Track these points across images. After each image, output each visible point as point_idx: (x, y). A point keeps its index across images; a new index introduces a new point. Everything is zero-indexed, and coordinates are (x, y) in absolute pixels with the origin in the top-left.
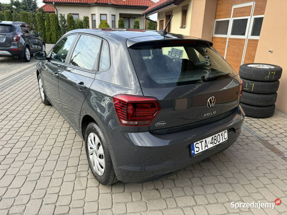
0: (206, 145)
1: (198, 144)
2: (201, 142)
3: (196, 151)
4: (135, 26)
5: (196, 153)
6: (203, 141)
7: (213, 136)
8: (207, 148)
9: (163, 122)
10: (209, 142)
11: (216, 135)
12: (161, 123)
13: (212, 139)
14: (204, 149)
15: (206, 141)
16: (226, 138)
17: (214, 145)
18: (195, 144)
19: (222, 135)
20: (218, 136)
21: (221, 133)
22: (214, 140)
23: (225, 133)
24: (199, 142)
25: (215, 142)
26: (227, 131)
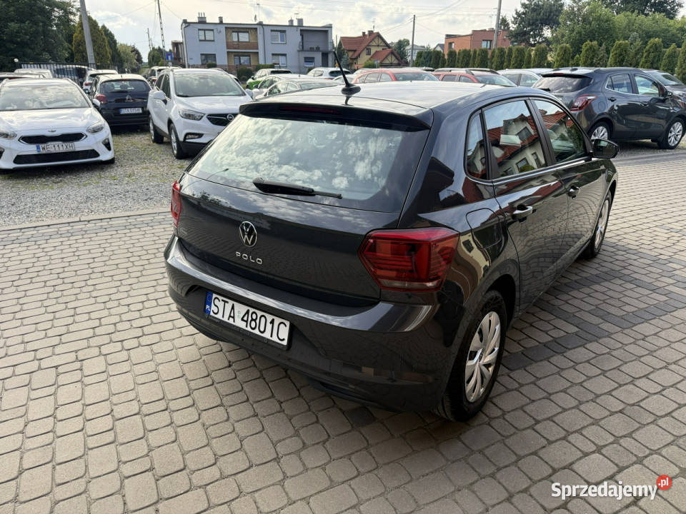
0: (232, 315)
1: (219, 301)
2: (225, 302)
3: (213, 311)
5: (211, 314)
6: (228, 303)
7: (252, 310)
8: (231, 321)
10: (239, 313)
11: (259, 313)
12: (183, 230)
13: (248, 312)
14: (225, 319)
15: (233, 308)
16: (284, 340)
17: (249, 329)
18: (214, 296)
19: (272, 322)
20: (263, 319)
21: (272, 317)
22: (250, 319)
23: (282, 326)
24: (221, 298)
25: (253, 324)
26: (288, 323)
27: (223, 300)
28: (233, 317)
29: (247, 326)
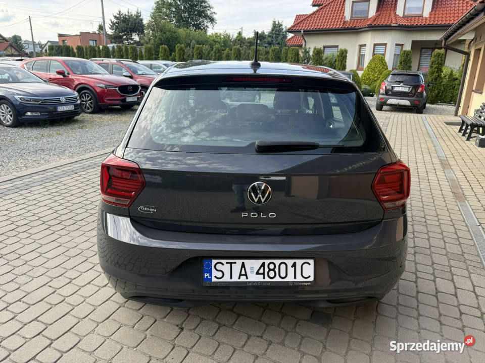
0: (243, 273)
1: (223, 264)
2: (231, 263)
3: (216, 277)
4: (433, 63)
5: (214, 280)
6: (235, 263)
7: (267, 262)
8: (243, 279)
9: (152, 208)
10: (252, 268)
11: (277, 262)
12: (147, 207)
13: (263, 265)
14: (235, 279)
15: (243, 265)
16: (309, 276)
17: (267, 279)
18: (214, 262)
19: (294, 265)
20: (283, 266)
21: (292, 261)
22: (267, 269)
23: (306, 265)
24: (224, 261)
25: (272, 274)
26: (311, 262)
27: (227, 263)
28: (246, 275)
29: (264, 278)
